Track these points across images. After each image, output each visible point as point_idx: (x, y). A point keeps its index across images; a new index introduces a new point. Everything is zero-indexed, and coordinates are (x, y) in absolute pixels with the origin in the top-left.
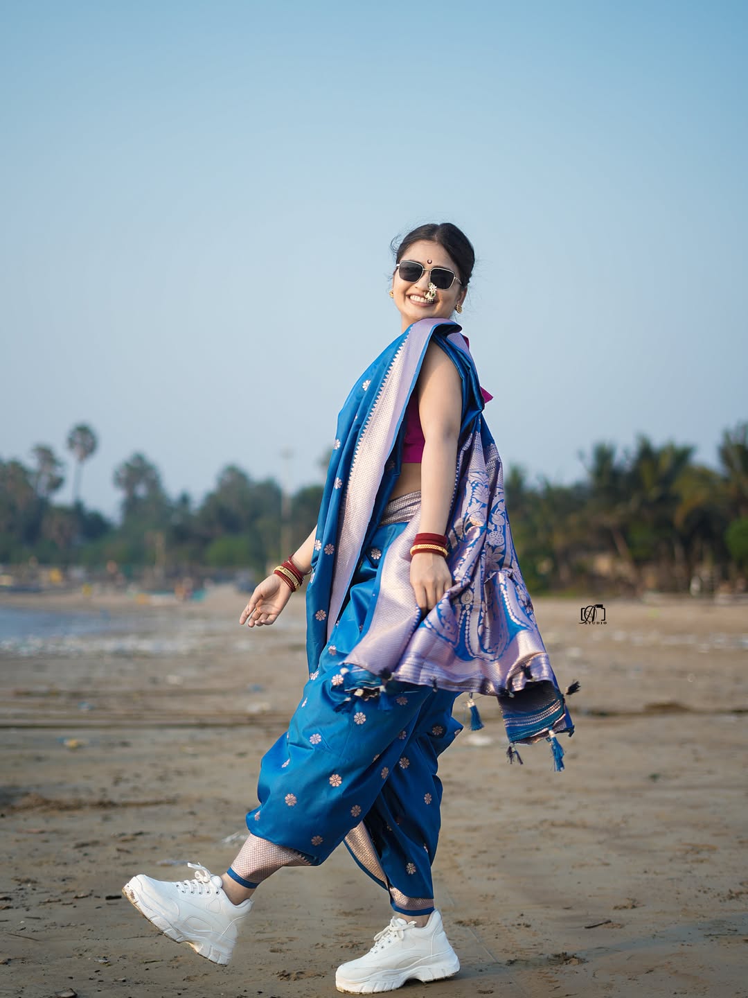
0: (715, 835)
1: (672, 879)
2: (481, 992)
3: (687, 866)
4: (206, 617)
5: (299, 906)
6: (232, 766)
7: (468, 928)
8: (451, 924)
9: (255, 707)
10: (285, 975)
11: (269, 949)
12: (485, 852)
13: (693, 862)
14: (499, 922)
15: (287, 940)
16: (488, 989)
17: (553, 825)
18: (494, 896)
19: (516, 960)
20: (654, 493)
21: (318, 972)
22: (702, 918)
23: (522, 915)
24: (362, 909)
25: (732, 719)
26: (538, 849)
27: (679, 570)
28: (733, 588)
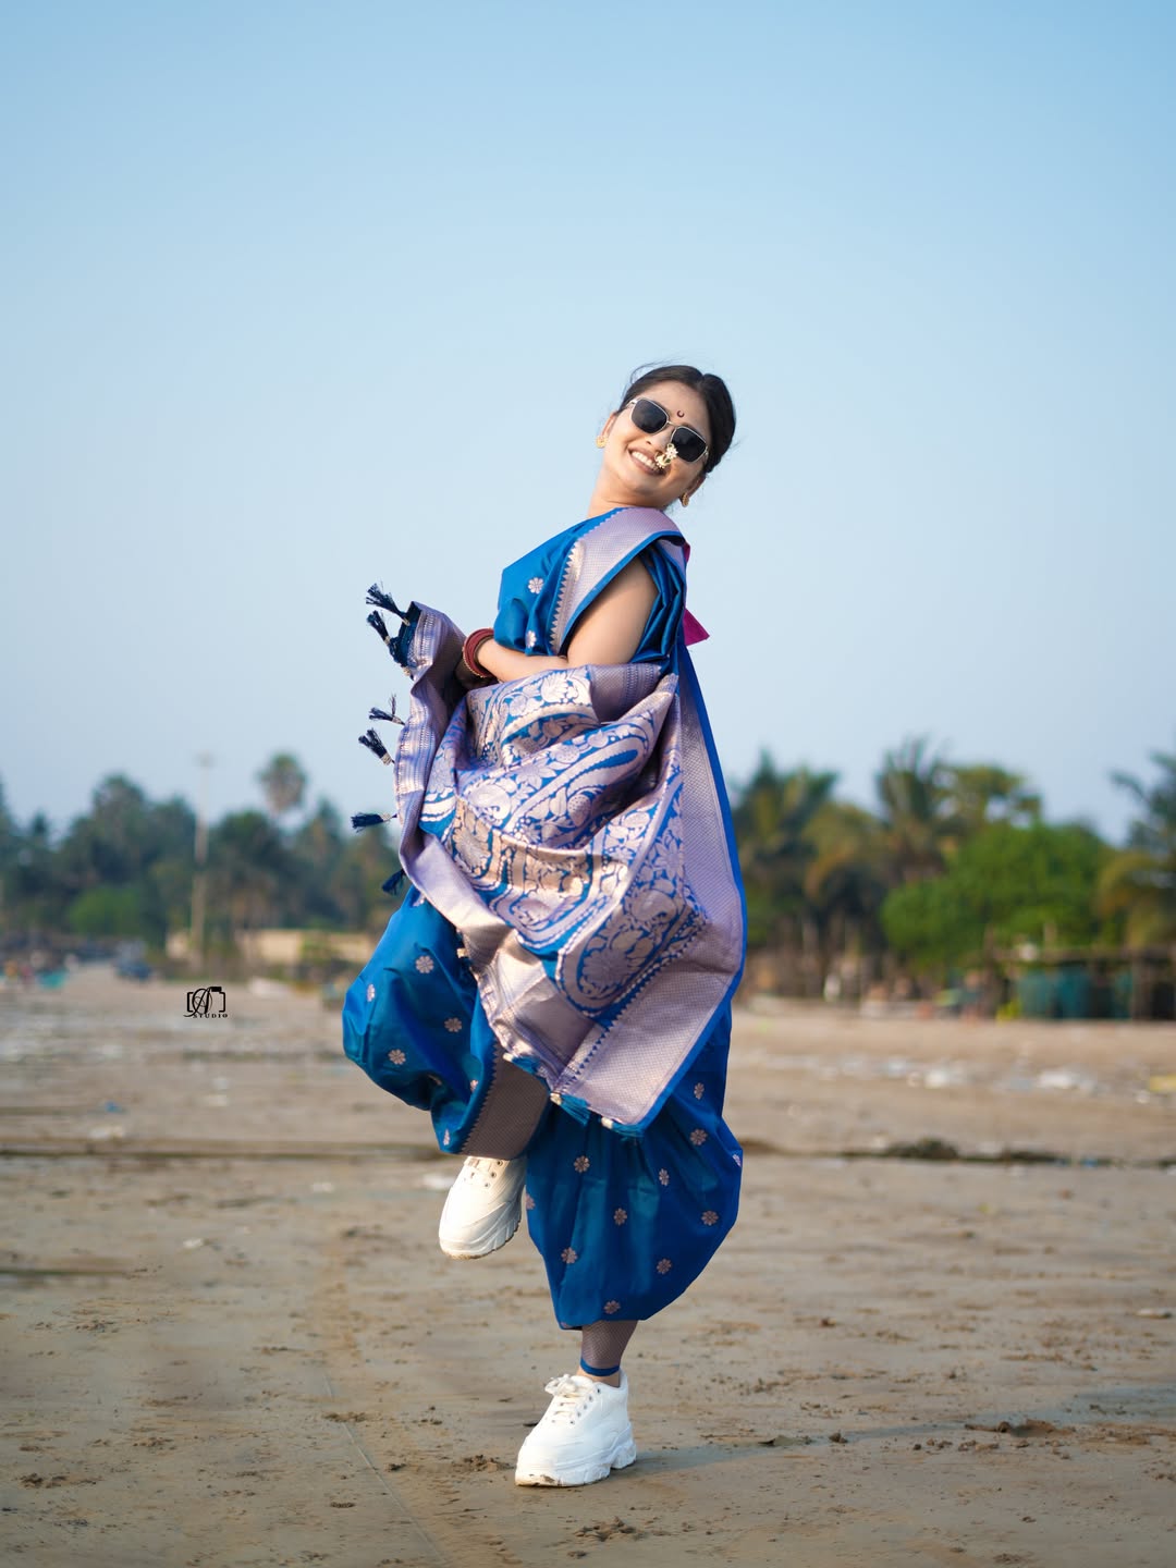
0: (764, 1311)
1: (677, 1366)
2: (334, 1505)
3: (707, 1350)
4: (61, 1011)
5: (87, 1392)
6: (39, 1208)
7: (343, 1424)
8: (318, 1418)
9: (101, 1132)
10: (35, 1481)
11: (20, 1446)
12: (403, 1327)
13: (717, 1344)
14: (394, 1417)
15: (51, 1435)
16: (347, 1501)
17: (519, 1294)
18: (396, 1384)
19: (404, 1465)
20: (774, 841)
21: (87, 1476)
22: (706, 1416)
23: (433, 1409)
24: (186, 1398)
25: (838, 1164)
26: (485, 1325)
27: (809, 962)
28: (889, 995)
